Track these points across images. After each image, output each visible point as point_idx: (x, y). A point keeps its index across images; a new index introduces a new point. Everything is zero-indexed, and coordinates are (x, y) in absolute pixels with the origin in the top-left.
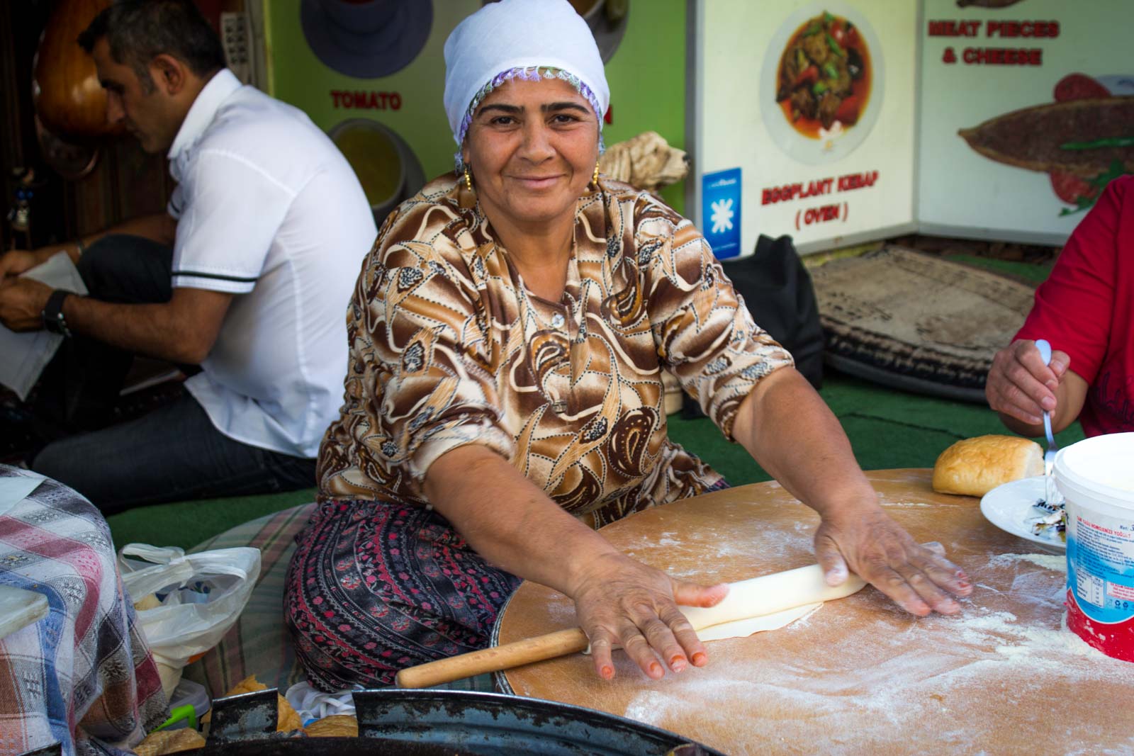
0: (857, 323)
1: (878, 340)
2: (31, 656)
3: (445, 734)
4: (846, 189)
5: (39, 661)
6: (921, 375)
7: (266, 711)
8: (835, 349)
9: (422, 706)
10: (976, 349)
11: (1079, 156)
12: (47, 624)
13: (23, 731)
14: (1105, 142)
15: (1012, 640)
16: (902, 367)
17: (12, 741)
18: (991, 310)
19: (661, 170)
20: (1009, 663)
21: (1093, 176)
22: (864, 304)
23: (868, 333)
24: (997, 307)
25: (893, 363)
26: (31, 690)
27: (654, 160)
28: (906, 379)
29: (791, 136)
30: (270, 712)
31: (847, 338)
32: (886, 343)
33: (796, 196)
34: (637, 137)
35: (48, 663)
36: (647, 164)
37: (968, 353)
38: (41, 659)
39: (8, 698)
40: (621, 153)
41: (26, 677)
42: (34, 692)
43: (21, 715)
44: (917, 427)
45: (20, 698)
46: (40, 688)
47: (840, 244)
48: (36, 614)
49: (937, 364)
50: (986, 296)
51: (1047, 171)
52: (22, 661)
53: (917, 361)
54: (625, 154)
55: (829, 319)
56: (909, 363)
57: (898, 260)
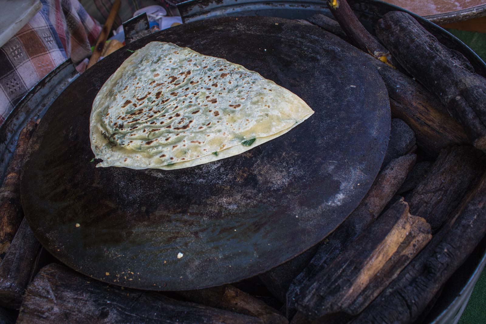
2: (43, 27)
3: (217, 12)
5: (47, 27)
7: (144, 22)
9: (205, 3)
12: (44, 10)
13: (51, 58)
17: (47, 63)
26: (48, 41)
30: (146, 22)
35: (51, 27)
38: (48, 26)
39: (40, 46)
41: (44, 36)
42: (49, 41)
43: (48, 52)
45: (45, 45)
46: (52, 39)
48: (38, 8)
52: (40, 30)
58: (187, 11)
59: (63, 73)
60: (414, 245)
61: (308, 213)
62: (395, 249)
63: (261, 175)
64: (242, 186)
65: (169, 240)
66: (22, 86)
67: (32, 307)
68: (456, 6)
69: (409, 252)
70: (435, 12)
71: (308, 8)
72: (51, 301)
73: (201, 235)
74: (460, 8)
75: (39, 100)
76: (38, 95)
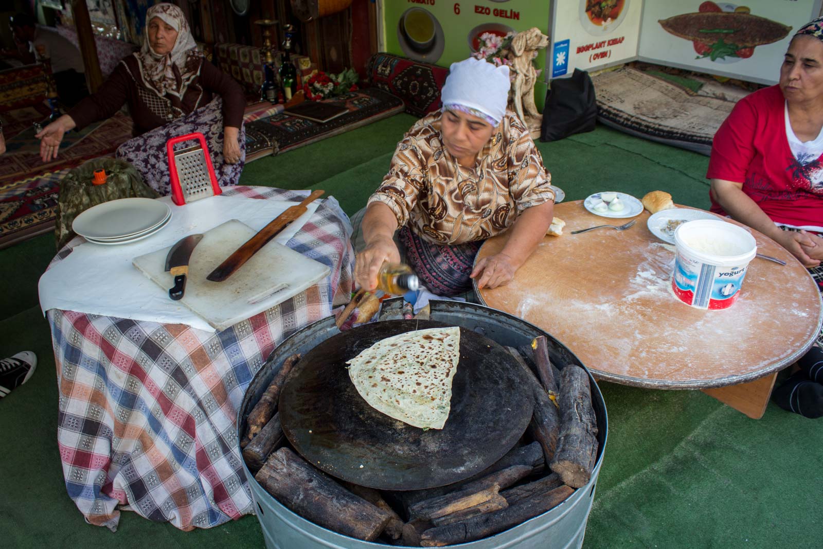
0: (610, 104)
1: (618, 113)
2: (324, 284)
4: (611, 45)
6: (634, 128)
8: (601, 115)
10: (656, 118)
11: (706, 35)
14: (717, 31)
15: (653, 283)
16: (627, 124)
17: (317, 311)
18: (664, 99)
19: (538, 44)
20: (650, 293)
21: (710, 44)
22: (614, 95)
23: (614, 109)
24: (667, 97)
25: (623, 122)
26: (323, 295)
27: (535, 39)
28: (628, 129)
29: (591, 25)
31: (606, 111)
32: (621, 114)
33: (591, 49)
34: (529, 30)
35: (329, 285)
36: (533, 41)
37: (653, 120)
38: (327, 283)
39: (317, 298)
40: (523, 37)
41: (322, 291)
42: (325, 296)
43: (320, 304)
44: (630, 152)
45: (320, 298)
46: (326, 293)
47: (607, 67)
49: (640, 124)
50: (662, 92)
51: (692, 40)
52: (321, 286)
53: (633, 122)
54: (524, 37)
55: (600, 102)
56: (629, 123)
57: (629, 73)
58: (435, 306)
59: (325, 323)
60: (488, 507)
61: (440, 470)
62: (475, 504)
63: (424, 441)
64: (410, 443)
65: (359, 457)
66: (295, 324)
67: (272, 464)
68: (644, 374)
69: (483, 509)
70: (625, 374)
71: (528, 337)
72: (284, 465)
73: (377, 460)
74: (645, 377)
75: (302, 338)
76: (303, 334)
